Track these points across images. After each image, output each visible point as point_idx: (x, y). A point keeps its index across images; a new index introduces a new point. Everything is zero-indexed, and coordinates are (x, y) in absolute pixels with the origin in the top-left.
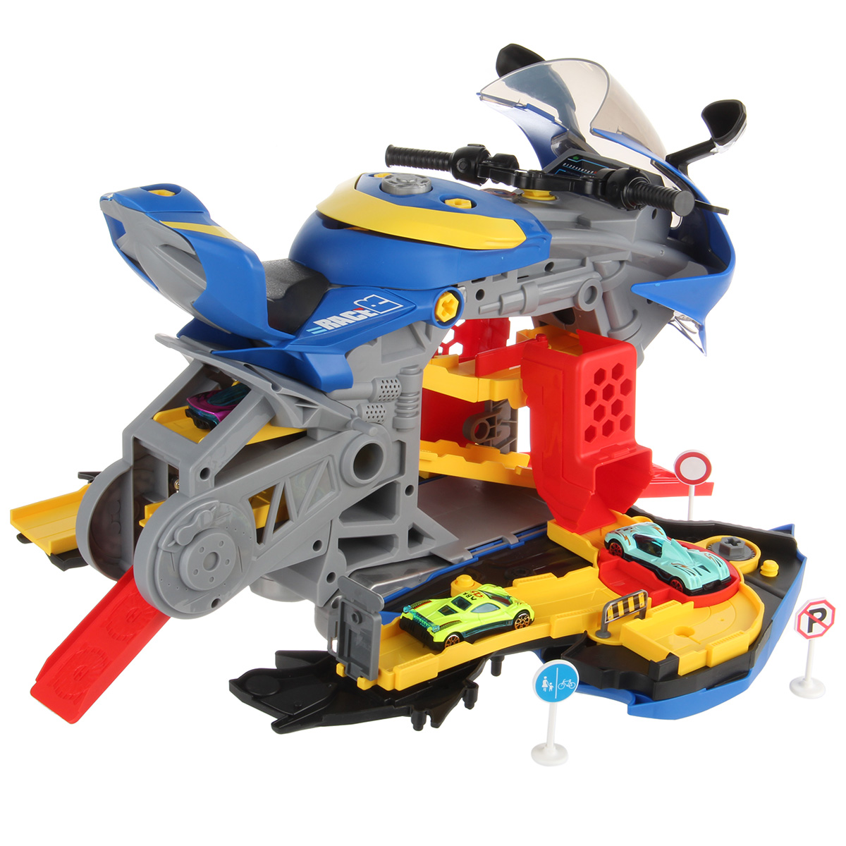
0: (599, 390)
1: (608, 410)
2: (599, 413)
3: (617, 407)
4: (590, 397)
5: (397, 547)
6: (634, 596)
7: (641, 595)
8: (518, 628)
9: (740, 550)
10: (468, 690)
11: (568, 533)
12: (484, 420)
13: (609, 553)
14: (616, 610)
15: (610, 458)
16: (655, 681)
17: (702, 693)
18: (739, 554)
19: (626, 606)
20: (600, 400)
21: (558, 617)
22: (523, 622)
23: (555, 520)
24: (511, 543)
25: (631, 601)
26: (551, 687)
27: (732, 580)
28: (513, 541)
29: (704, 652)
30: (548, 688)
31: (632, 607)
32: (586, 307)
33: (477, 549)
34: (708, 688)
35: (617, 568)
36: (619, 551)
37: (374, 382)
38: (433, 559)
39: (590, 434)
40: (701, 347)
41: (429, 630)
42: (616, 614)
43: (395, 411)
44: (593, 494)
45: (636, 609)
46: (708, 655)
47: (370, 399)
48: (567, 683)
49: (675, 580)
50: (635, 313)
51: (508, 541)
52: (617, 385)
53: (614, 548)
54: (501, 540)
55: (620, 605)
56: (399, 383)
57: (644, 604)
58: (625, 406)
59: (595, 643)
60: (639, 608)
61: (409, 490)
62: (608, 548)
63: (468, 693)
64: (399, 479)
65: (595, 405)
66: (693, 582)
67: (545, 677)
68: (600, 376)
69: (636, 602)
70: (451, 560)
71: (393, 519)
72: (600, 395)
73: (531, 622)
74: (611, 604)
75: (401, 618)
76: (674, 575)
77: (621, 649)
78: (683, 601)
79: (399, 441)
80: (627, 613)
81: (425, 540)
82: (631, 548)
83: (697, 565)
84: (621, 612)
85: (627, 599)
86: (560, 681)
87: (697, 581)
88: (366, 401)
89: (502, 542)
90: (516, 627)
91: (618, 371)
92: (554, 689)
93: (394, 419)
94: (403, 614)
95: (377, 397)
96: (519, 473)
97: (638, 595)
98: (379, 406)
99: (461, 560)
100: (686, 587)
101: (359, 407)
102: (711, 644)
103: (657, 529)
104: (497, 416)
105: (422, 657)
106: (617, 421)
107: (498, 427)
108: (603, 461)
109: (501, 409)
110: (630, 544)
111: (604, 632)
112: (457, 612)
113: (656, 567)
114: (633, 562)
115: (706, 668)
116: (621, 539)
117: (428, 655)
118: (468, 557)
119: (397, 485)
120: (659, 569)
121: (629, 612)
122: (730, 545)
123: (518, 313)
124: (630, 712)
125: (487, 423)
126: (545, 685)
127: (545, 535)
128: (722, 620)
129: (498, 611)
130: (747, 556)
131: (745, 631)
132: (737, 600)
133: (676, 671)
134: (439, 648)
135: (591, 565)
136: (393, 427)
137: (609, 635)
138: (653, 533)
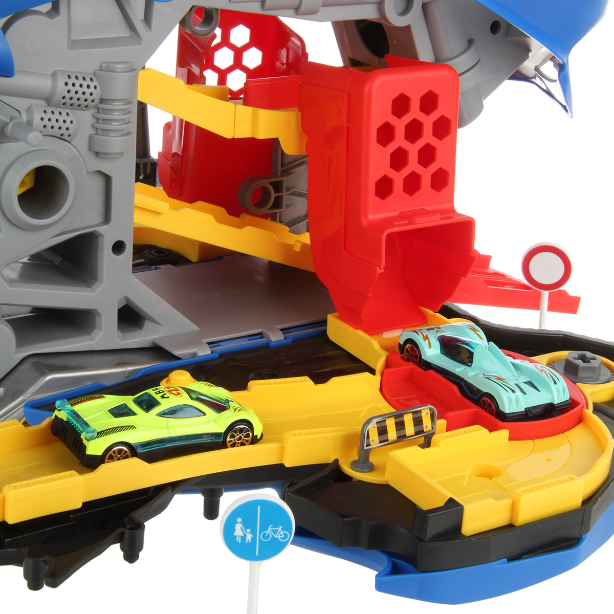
0: (400, 126)
1: (413, 156)
2: (398, 159)
3: (427, 155)
4: (386, 134)
5: (101, 329)
6: (413, 413)
7: (425, 413)
8: (233, 445)
9: (593, 369)
10: (127, 532)
11: (351, 330)
12: (266, 183)
13: (403, 358)
14: (382, 431)
15: (410, 224)
16: (422, 540)
17: (501, 565)
18: (592, 375)
19: (400, 425)
20: (400, 141)
21: (295, 435)
22: (240, 438)
23: (337, 314)
24: (273, 340)
25: (408, 419)
26: (249, 537)
27: (571, 404)
28: (276, 337)
29: (507, 502)
30: (244, 538)
31: (410, 429)
32: (396, 20)
33: (221, 344)
34: (510, 560)
35: (410, 379)
36: (416, 355)
37: (54, 75)
38: (156, 351)
39: (384, 188)
40: (564, 104)
41: (83, 436)
42: (383, 437)
43: (93, 126)
44: (380, 271)
45: (417, 433)
46: (514, 507)
47: (49, 100)
48: (275, 532)
49: (485, 399)
50: (471, 42)
51: (268, 337)
52: (428, 122)
53: (410, 351)
54: (260, 335)
55: (391, 424)
56: (95, 83)
57: (429, 427)
58: (439, 154)
59: (349, 478)
60: (422, 432)
61: (118, 247)
62: (402, 352)
63: (126, 536)
64: (102, 229)
65: (392, 147)
66: (510, 400)
67: (239, 520)
68: (400, 105)
69: (418, 422)
70: (177, 353)
71: (93, 287)
72: (400, 132)
73: (255, 441)
74: (375, 421)
75: (53, 417)
76: (485, 390)
77: (386, 490)
78: (492, 429)
79: (99, 172)
80: (402, 437)
81: (147, 324)
82: (431, 352)
83: (522, 380)
84: (392, 434)
85: (402, 415)
86: (264, 528)
87: (517, 401)
88: (43, 103)
89: (262, 338)
90: (229, 444)
91: (429, 102)
92: (254, 539)
93: (91, 139)
94: (56, 413)
95: (58, 98)
96: (297, 248)
97: (420, 411)
98: (64, 113)
99: (194, 355)
100: (501, 408)
101: (29, 110)
102: (519, 490)
103: (474, 330)
104: (287, 181)
105: (56, 475)
106: (426, 174)
107: (286, 198)
108: (398, 226)
109: (293, 173)
110: (430, 346)
111: (364, 463)
112: (134, 414)
113: (462, 380)
114: (431, 371)
115: (510, 526)
116: (419, 339)
117: (68, 473)
118: (204, 352)
119: (100, 239)
120: (466, 382)
121: (405, 436)
122: (580, 363)
123: (292, 12)
124: (381, 586)
125: (271, 189)
126: (239, 531)
127: (324, 333)
128: (549, 460)
129: (203, 418)
130: (603, 378)
131: (578, 476)
132: (577, 435)
133: (459, 527)
134: (91, 463)
135: (373, 372)
136: (90, 149)
137: (371, 468)
138: (468, 336)
